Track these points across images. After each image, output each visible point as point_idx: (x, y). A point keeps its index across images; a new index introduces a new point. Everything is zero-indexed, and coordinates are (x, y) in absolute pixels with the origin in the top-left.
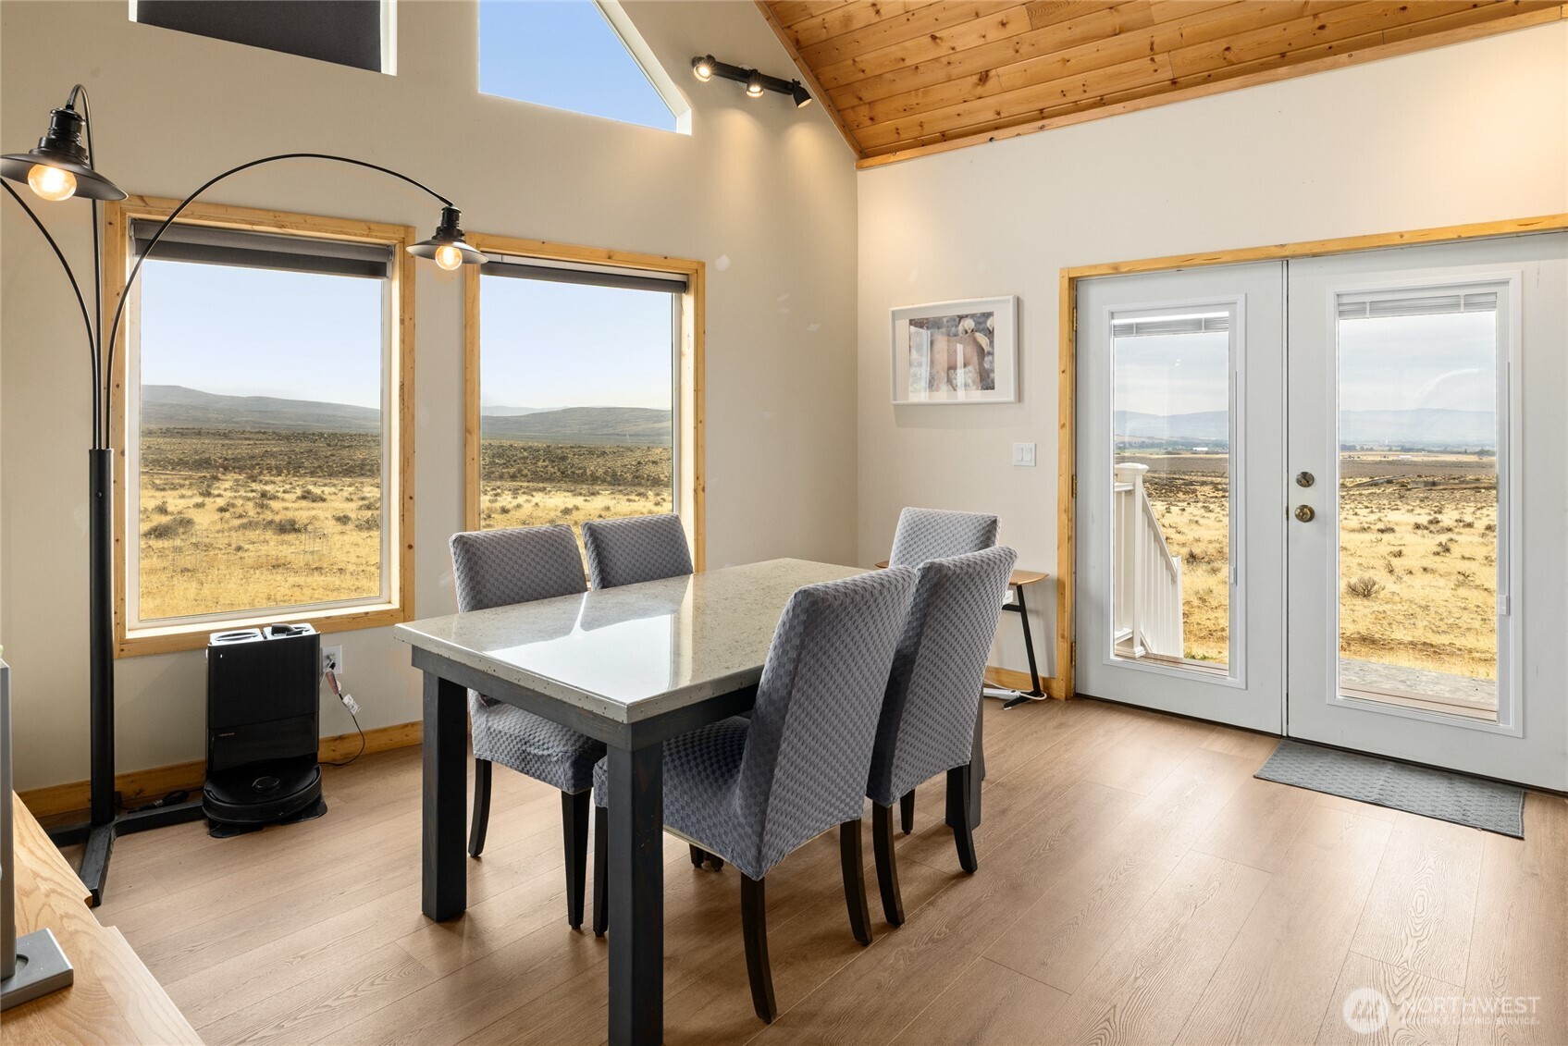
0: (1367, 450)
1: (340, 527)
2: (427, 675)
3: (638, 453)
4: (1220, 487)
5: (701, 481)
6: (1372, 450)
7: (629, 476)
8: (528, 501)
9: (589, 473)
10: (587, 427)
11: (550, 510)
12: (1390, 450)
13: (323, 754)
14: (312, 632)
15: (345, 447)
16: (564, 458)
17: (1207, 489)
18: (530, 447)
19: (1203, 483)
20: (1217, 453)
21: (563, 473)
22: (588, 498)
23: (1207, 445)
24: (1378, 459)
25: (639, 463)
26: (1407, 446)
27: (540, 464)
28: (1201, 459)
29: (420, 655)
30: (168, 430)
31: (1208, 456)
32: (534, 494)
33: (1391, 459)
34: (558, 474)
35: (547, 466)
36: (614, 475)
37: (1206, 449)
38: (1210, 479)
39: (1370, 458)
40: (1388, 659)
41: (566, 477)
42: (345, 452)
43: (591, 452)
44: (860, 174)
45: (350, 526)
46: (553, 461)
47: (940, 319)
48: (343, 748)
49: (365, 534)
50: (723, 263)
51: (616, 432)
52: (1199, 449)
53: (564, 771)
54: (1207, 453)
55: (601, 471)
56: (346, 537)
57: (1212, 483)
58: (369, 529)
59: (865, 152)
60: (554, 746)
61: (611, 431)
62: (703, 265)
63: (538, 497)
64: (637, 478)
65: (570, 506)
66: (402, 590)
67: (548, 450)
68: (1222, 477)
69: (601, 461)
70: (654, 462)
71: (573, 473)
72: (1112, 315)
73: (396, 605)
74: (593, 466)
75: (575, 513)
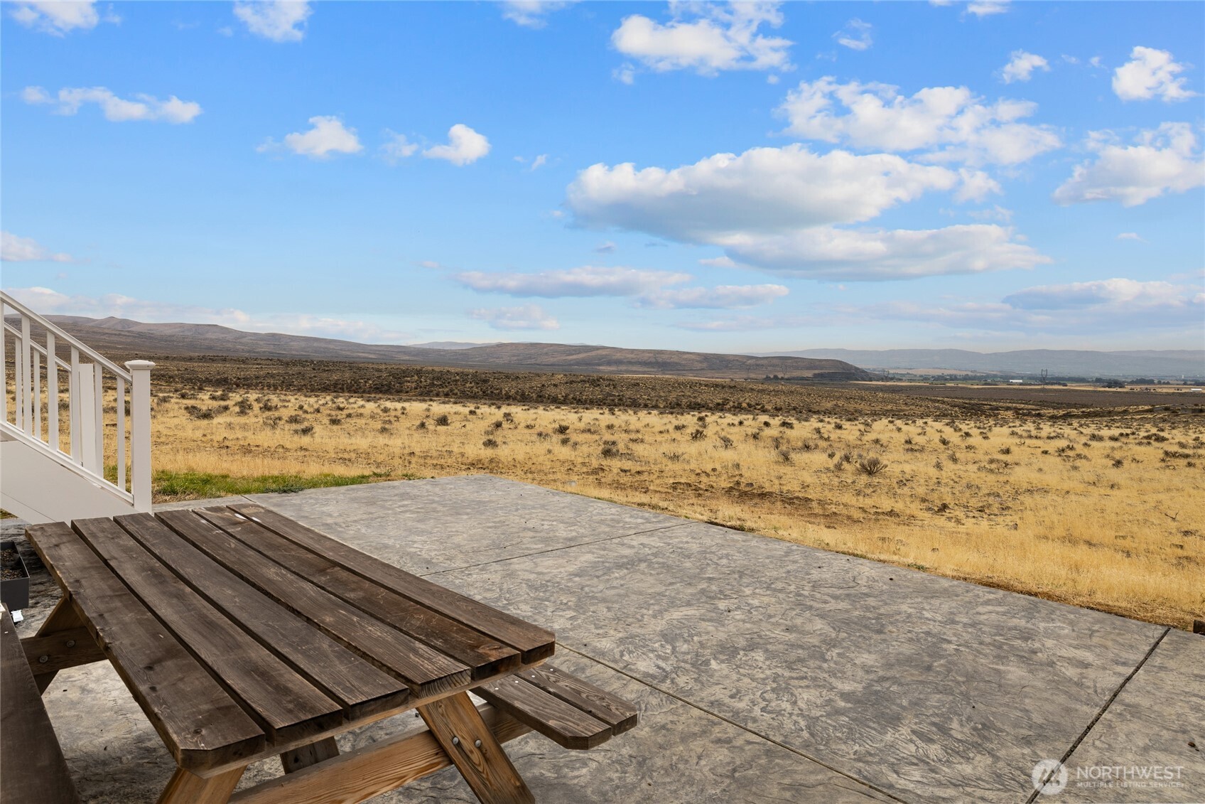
3: (544, 378)
6: (1168, 383)
7: (534, 396)
9: (504, 392)
10: (516, 358)
12: (1185, 384)
15: (325, 371)
16: (485, 381)
17: (1010, 413)
18: (462, 373)
19: (1008, 409)
20: (1030, 384)
21: (484, 392)
23: (1022, 378)
25: (543, 386)
27: (468, 385)
28: (1014, 389)
30: (204, 357)
31: (1021, 387)
33: (1183, 391)
34: (481, 393)
35: (472, 387)
36: (523, 394)
37: (1021, 381)
38: (1014, 405)
41: (487, 395)
42: (325, 375)
43: (507, 377)
46: (478, 383)
51: (537, 362)
52: (1014, 381)
54: (1021, 384)
55: (513, 391)
57: (1015, 408)
61: (531, 361)
64: (541, 397)
67: (475, 375)
68: (1026, 404)
69: (514, 383)
70: (555, 385)
71: (492, 392)
74: (506, 387)
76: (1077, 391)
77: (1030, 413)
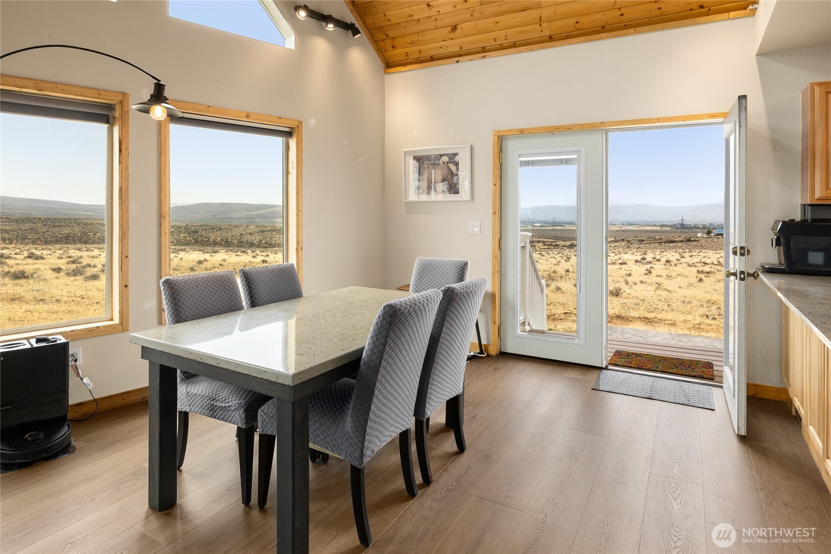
0: (613, 225)
1: (55, 275)
2: (151, 364)
3: (241, 229)
4: (546, 243)
5: (300, 244)
6: (615, 224)
7: (236, 242)
8: (176, 257)
9: (211, 240)
10: (210, 214)
11: (190, 262)
12: (623, 225)
13: (70, 415)
14: (64, 340)
15: (56, 226)
16: (196, 232)
17: (541, 245)
18: (176, 226)
19: (539, 242)
20: (545, 227)
21: (195, 240)
22: (212, 255)
23: (540, 223)
24: (618, 229)
25: (242, 234)
26: (631, 222)
27: (182, 235)
28: (538, 229)
29: (146, 352)
31: (541, 228)
32: (179, 252)
33: (623, 229)
34: (193, 241)
35: (186, 237)
36: (227, 241)
37: (540, 225)
38: (542, 239)
39: (614, 229)
40: (631, 326)
41: (198, 242)
42: (56, 229)
43: (213, 228)
44: (386, 76)
45: (62, 274)
46: (190, 234)
47: (430, 156)
48: (82, 411)
49: (72, 278)
50: (312, 122)
51: (228, 216)
52: (536, 225)
53: (239, 415)
54: (540, 226)
55: (218, 239)
56: (59, 281)
57: (542, 241)
58: (75, 275)
59: (389, 65)
60: (233, 401)
61: (224, 216)
62: (301, 123)
63: (182, 254)
64: (240, 242)
65: (202, 259)
66: (121, 312)
67: (186, 227)
68: (547, 238)
69: (219, 233)
70: (251, 234)
71: (202, 240)
72: (520, 156)
73: (117, 320)
74: (213, 236)
75: (205, 263)
76: (570, 230)
77: (551, 244)
